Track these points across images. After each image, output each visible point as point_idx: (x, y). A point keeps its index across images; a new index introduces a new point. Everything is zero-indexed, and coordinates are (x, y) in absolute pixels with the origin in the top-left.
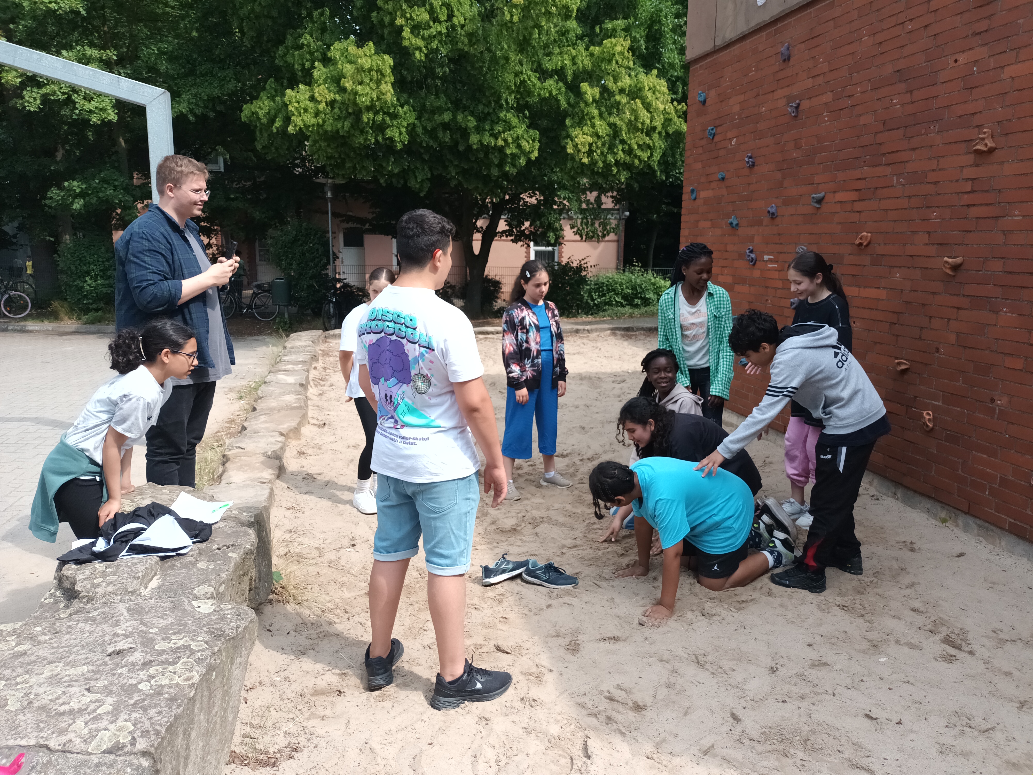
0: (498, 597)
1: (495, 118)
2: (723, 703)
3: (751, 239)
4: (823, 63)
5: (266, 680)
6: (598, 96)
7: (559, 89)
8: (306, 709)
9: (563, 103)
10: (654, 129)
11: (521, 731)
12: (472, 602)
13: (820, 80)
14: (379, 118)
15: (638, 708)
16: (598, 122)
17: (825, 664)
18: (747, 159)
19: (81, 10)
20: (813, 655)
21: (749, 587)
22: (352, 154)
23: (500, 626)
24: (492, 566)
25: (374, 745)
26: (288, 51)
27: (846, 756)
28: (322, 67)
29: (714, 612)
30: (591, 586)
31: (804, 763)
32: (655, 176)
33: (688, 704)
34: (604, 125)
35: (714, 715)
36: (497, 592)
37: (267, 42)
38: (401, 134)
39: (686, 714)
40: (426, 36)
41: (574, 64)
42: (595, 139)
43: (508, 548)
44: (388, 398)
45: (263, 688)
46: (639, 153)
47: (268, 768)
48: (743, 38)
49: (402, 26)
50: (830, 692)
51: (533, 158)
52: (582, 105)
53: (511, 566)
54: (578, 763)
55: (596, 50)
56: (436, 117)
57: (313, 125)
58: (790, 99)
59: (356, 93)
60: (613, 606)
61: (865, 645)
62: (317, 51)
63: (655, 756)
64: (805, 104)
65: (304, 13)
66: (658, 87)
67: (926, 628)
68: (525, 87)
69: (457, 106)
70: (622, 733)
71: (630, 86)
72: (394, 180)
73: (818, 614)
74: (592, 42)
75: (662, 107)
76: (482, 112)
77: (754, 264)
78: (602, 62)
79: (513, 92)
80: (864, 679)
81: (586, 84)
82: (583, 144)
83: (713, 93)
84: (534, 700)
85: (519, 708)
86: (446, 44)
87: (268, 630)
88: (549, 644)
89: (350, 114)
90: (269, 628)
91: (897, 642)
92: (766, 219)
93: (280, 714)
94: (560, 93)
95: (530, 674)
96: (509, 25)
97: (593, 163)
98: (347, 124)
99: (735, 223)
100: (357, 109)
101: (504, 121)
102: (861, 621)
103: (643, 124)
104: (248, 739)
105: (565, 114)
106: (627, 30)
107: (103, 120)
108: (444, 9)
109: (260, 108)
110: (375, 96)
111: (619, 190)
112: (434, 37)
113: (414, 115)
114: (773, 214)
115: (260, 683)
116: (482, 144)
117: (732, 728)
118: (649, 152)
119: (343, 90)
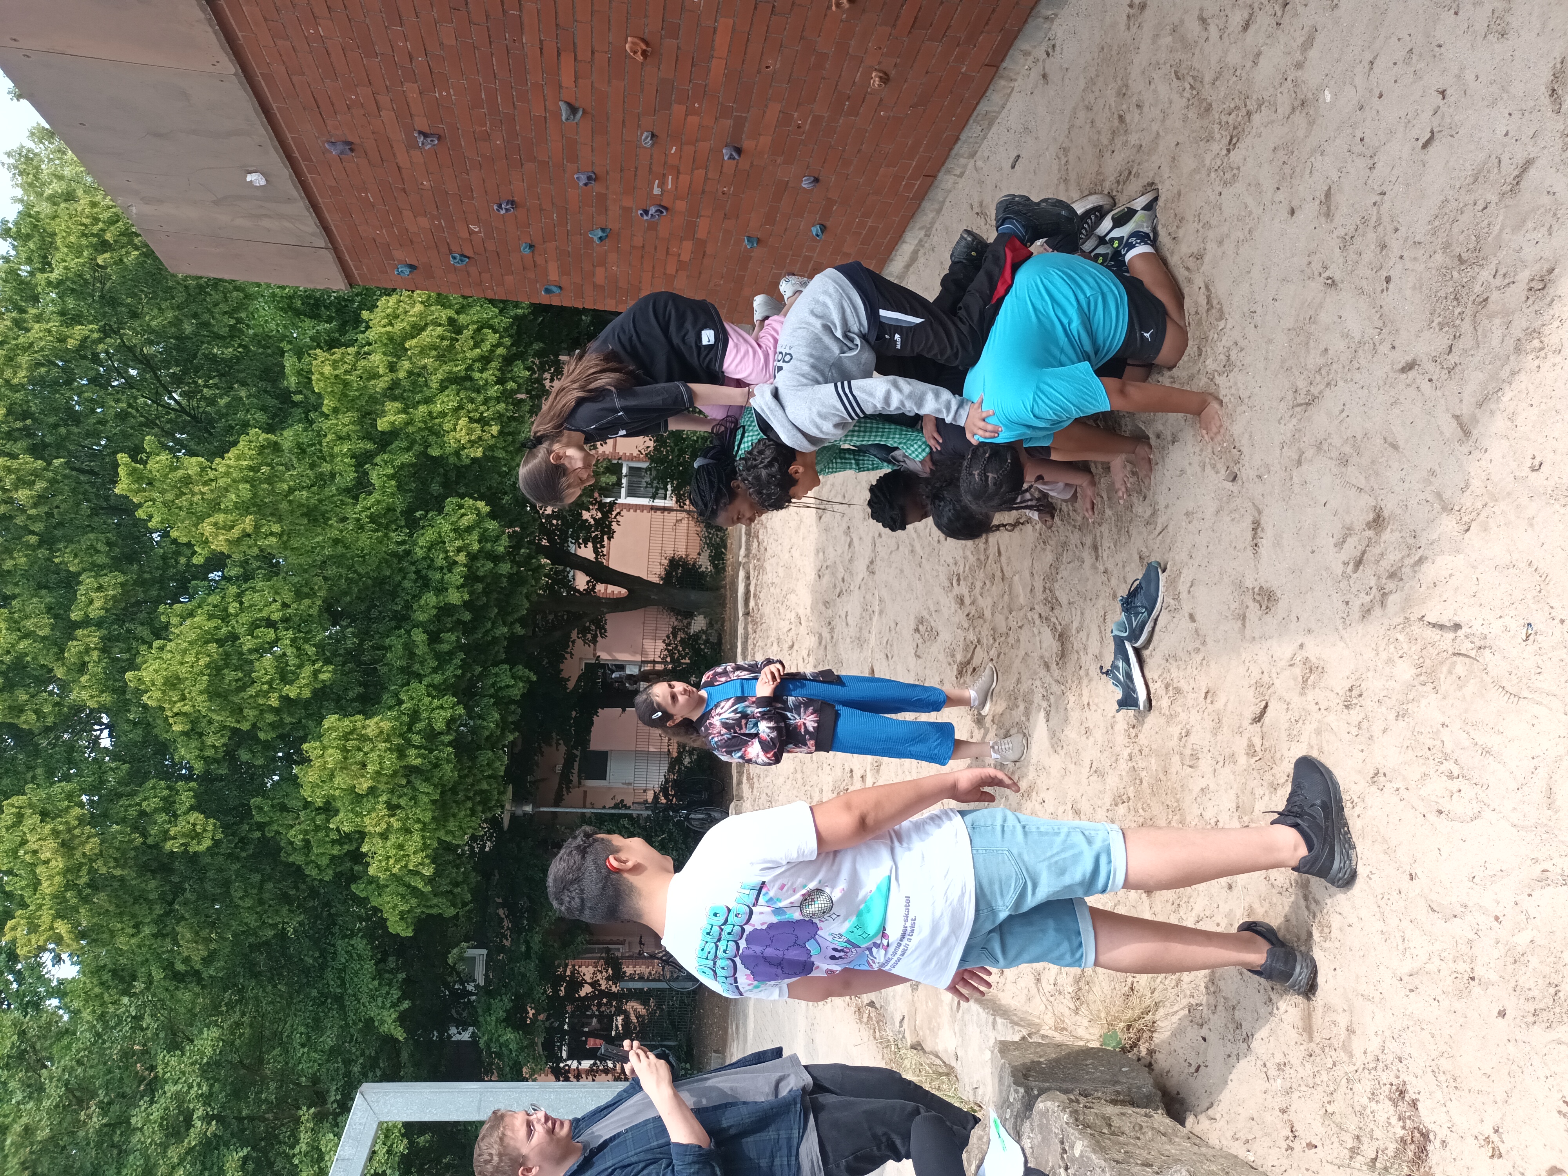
0: (1171, 693)
1: (425, 564)
2: (1381, 383)
3: (627, 210)
4: (357, 95)
5: (1280, 1101)
6: (398, 405)
7: (386, 462)
8: (1333, 1053)
9: (407, 458)
10: (451, 321)
11: (1401, 723)
12: (1176, 739)
13: (384, 99)
14: (416, 739)
15: (1378, 521)
16: (438, 408)
17: (1328, 194)
18: (503, 212)
19: (241, 1154)
20: (1310, 210)
21: (1186, 291)
22: (469, 780)
23: (1219, 704)
24: (1119, 694)
25: (1404, 970)
26: (312, 861)
27: (1494, 198)
28: (338, 818)
29: (1222, 357)
30: (1163, 542)
31: (1501, 272)
32: (524, 316)
33: (1379, 441)
34: (443, 397)
35: (1402, 399)
36: (1161, 691)
37: (297, 889)
38: (441, 707)
39: (1395, 447)
40: (297, 661)
41: (348, 437)
42: (462, 412)
43: (1090, 656)
44: (837, 955)
45: (1292, 1109)
46: (486, 346)
47: (1430, 1148)
48: (315, 206)
49: (281, 697)
50: (1378, 198)
51: (488, 509)
52: (410, 429)
53: (1121, 664)
54: (1466, 646)
55: (328, 404)
56: (419, 652)
57: (423, 837)
58: (411, 145)
59: (378, 773)
60: (1200, 515)
61: (1299, 119)
62: (313, 820)
63: (1466, 519)
64: (421, 123)
65: (258, 834)
66: (389, 311)
67: (1279, 14)
68: (380, 516)
69: (402, 619)
70: (1421, 561)
71: (385, 354)
72: (510, 719)
73: (1239, 187)
74: (317, 407)
75: (419, 308)
76: (415, 582)
77: (666, 209)
78: (346, 396)
79: (386, 535)
80: (1359, 135)
81: (379, 422)
82: (470, 432)
83: (398, 254)
84: (1351, 690)
85: (1362, 715)
86: (309, 632)
87: (1197, 1070)
88: (1257, 635)
89: (409, 782)
90: (1192, 1069)
91: (1299, 66)
92: (596, 188)
93: (1338, 1096)
94: (392, 461)
95: (1305, 681)
96: (285, 538)
97: (499, 417)
98: (424, 787)
99: (600, 234)
100: (401, 771)
101: (430, 549)
102: (1256, 118)
103: (443, 338)
104: (1378, 1165)
105: (424, 454)
106: (299, 354)
107: (403, 1135)
108: (258, 632)
109: (394, 908)
110: (383, 746)
111: (542, 369)
112: (299, 649)
113: (414, 684)
114: (589, 178)
115: (1283, 1111)
116: (462, 586)
117: (1428, 377)
118: (485, 331)
119: (372, 791)
